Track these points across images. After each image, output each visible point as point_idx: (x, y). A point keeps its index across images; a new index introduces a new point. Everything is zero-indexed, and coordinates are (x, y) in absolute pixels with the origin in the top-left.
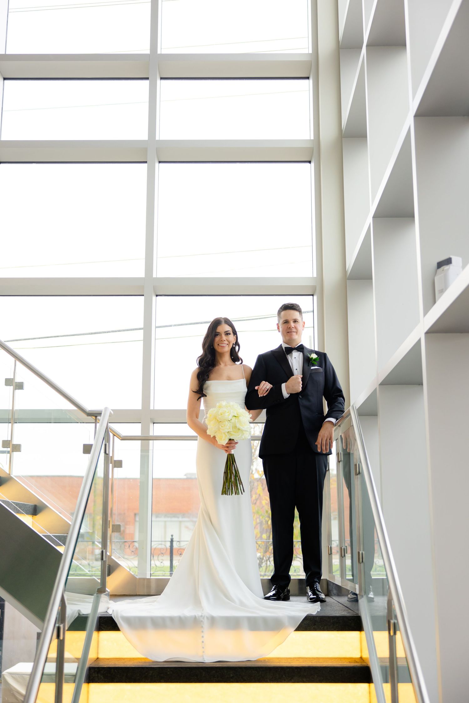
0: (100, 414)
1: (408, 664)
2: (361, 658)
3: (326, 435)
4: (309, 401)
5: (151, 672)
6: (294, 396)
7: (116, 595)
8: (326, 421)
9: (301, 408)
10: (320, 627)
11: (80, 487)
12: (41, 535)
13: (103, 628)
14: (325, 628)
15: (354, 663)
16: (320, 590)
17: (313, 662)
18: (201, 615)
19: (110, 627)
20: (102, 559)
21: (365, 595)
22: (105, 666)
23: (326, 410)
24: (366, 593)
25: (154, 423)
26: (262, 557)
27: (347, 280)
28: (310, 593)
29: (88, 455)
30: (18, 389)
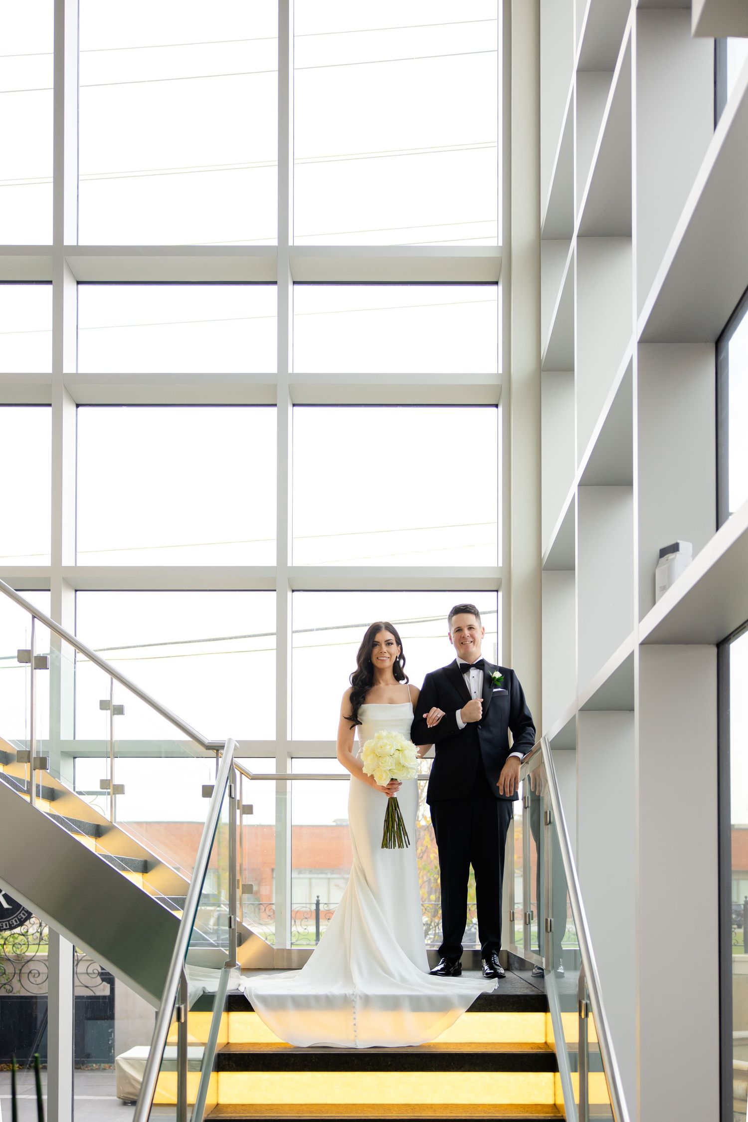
0: (223, 747)
1: (600, 1051)
2: (546, 1043)
3: (510, 774)
4: (490, 732)
6: (472, 726)
7: (249, 969)
8: (510, 755)
9: (480, 740)
10: (497, 1007)
11: (200, 836)
12: (153, 897)
13: (233, 1009)
14: (503, 1008)
15: (537, 1049)
16: (498, 963)
17: (488, 1048)
18: (352, 993)
19: (242, 1008)
20: (230, 927)
21: (553, 971)
22: (238, 1053)
23: (511, 742)
24: (555, 967)
25: (292, 758)
26: (429, 922)
27: (542, 571)
28: (486, 967)
29: (209, 798)
30: (118, 714)
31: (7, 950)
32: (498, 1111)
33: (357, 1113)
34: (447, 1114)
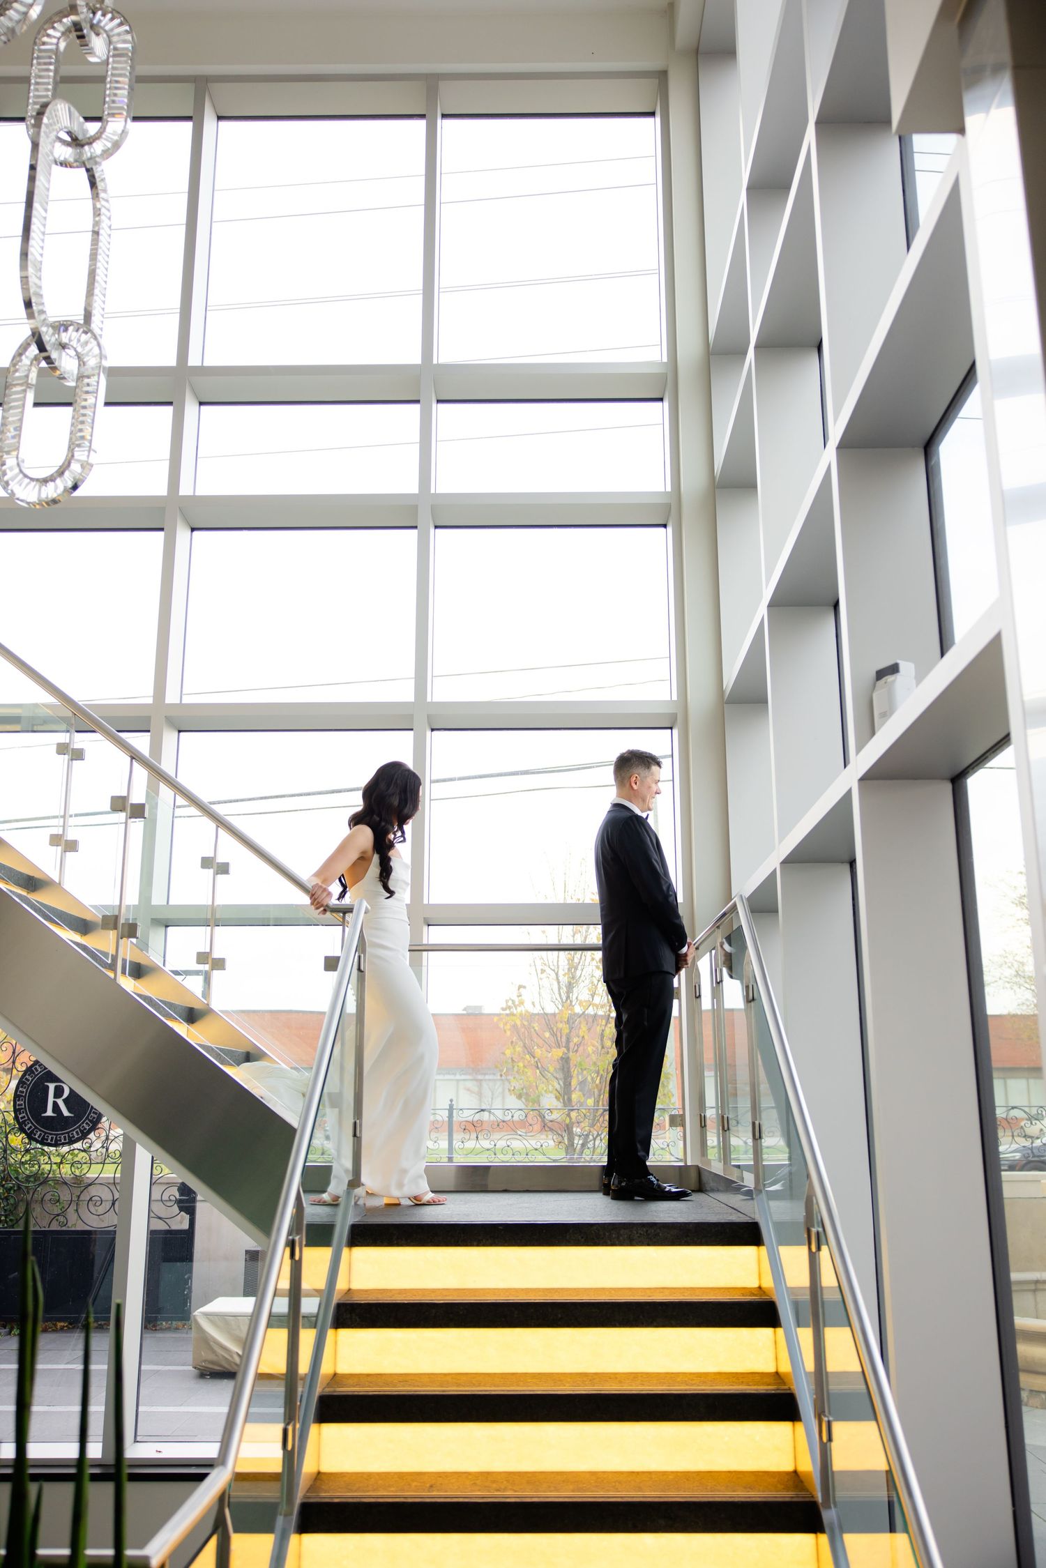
0: (350, 909)
2: (760, 1288)
5: (434, 1311)
12: (258, 1097)
13: (358, 1242)
15: (750, 1296)
17: (686, 1294)
19: (368, 1242)
20: (353, 1135)
22: (361, 1302)
25: (429, 925)
27: (725, 705)
29: (332, 972)
30: (221, 874)
31: (63, 1171)
32: (704, 1382)
33: (518, 1385)
34: (638, 1386)
